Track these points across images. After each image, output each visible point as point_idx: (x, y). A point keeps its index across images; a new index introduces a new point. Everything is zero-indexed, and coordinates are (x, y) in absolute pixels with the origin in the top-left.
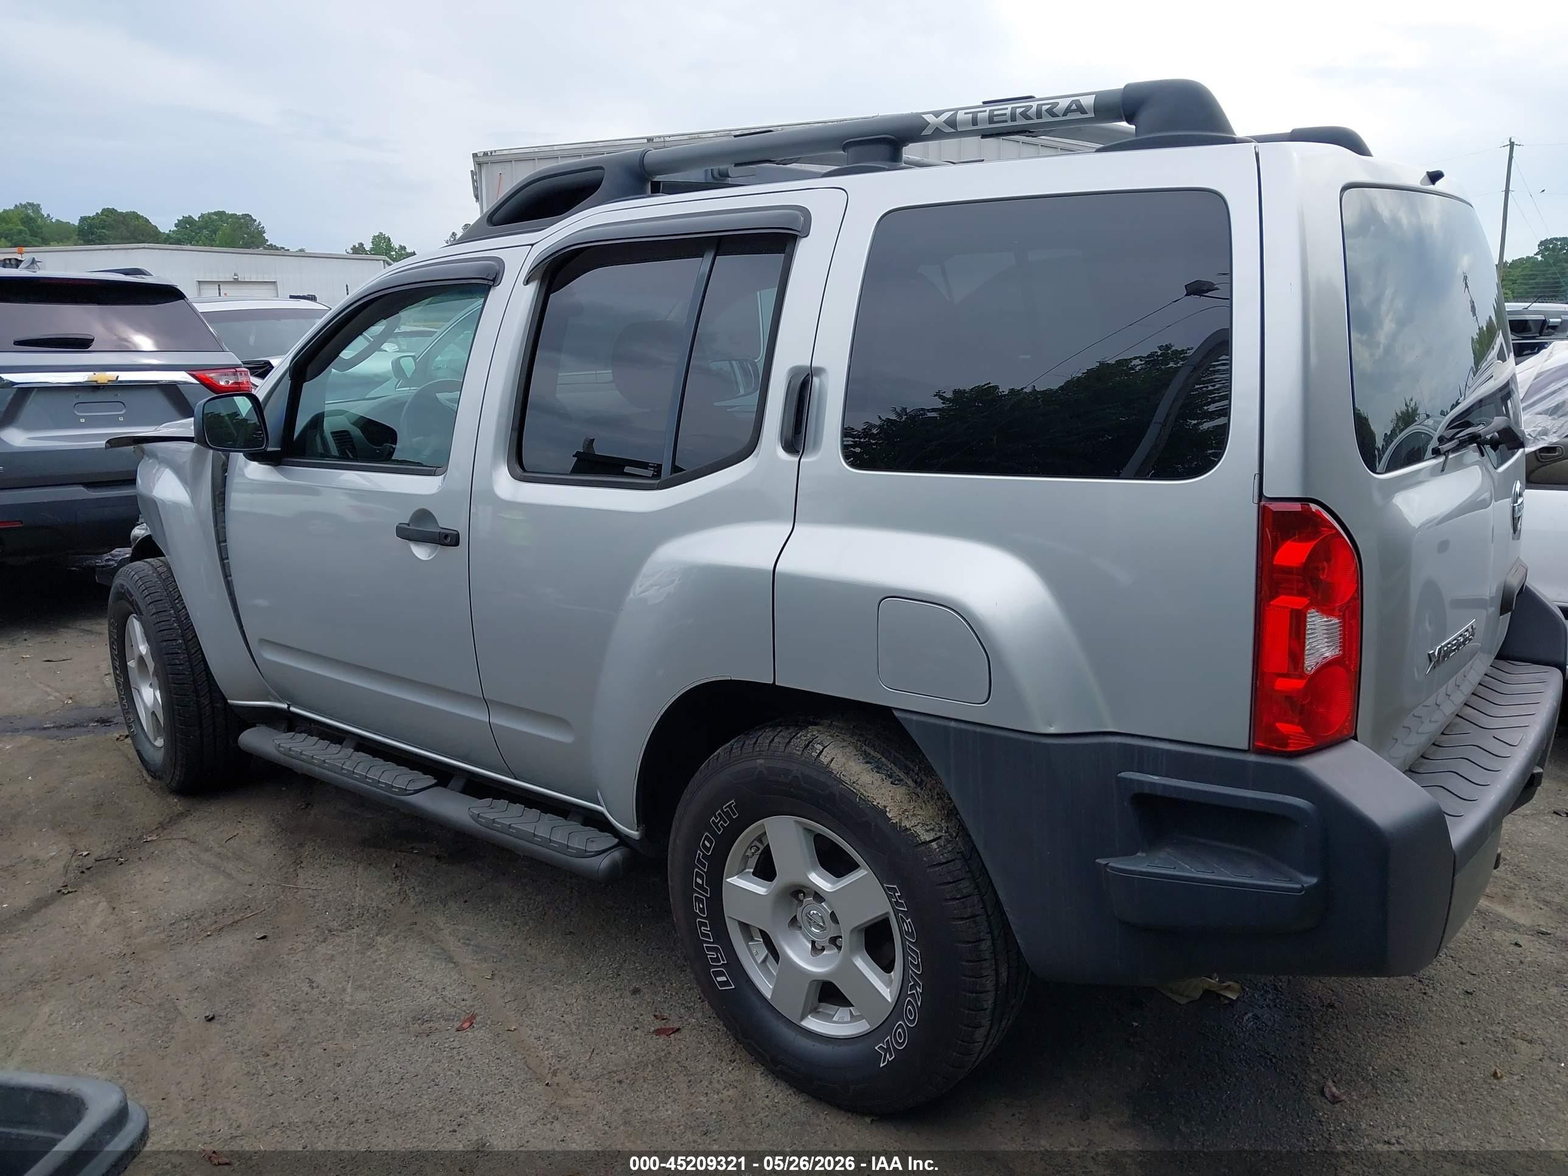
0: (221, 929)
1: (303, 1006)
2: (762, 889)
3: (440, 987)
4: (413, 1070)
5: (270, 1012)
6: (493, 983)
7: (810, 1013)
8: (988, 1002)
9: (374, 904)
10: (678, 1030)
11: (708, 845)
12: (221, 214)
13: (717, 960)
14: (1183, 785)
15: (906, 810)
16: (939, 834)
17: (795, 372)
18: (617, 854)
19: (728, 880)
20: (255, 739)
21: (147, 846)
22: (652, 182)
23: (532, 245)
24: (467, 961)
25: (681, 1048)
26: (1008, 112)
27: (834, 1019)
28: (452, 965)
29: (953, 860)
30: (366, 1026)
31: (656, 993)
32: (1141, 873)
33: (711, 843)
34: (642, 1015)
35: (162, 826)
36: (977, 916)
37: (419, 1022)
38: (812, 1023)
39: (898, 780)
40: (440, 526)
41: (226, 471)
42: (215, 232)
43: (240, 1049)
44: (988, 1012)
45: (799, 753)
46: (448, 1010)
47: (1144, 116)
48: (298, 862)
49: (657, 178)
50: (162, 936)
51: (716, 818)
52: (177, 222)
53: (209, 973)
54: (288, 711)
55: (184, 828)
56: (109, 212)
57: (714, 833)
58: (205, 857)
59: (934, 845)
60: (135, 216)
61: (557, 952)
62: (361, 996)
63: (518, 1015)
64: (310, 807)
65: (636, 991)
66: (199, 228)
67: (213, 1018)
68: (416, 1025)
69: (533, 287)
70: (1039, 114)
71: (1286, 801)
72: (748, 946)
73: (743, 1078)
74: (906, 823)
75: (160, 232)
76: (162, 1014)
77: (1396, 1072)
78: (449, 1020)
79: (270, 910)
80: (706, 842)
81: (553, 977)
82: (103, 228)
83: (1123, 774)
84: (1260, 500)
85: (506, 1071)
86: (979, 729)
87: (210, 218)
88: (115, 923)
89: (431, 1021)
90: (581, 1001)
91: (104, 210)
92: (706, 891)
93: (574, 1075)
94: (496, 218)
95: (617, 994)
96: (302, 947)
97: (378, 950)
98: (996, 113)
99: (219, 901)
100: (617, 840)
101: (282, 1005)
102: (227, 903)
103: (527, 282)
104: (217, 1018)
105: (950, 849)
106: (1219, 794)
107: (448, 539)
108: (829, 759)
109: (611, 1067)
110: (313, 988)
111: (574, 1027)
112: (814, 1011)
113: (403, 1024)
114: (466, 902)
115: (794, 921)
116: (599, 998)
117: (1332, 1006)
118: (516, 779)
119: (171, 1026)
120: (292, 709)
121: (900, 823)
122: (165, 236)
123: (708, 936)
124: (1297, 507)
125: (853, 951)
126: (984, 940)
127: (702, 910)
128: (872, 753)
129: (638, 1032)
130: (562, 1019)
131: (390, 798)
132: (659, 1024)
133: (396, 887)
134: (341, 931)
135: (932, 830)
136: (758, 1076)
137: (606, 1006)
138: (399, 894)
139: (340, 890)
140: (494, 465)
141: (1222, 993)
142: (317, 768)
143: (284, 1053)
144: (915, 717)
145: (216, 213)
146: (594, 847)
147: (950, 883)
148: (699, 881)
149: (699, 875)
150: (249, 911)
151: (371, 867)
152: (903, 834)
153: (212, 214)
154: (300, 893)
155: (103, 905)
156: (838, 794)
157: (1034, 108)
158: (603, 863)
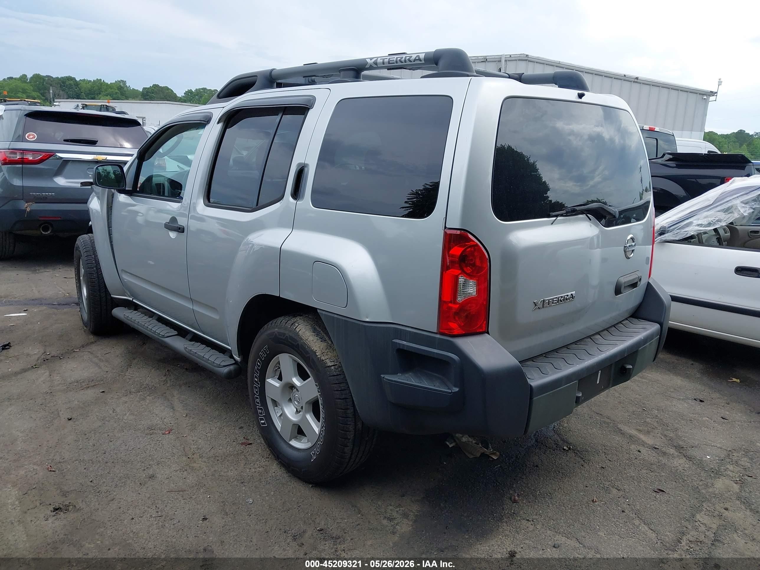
0: (89, 387)
1: (107, 419)
2: (277, 384)
3: (163, 418)
4: (139, 446)
5: (94, 419)
6: (186, 418)
7: (293, 438)
8: (351, 436)
9: (152, 384)
10: (251, 444)
11: (259, 364)
12: (204, 89)
13: (261, 413)
14: (414, 346)
15: (324, 353)
16: (336, 364)
17: (299, 164)
18: (232, 367)
19: (267, 380)
20: (119, 312)
21: (74, 353)
22: (277, 83)
23: (223, 107)
24: (179, 409)
25: (249, 451)
26: (395, 59)
27: (302, 441)
28: (172, 410)
29: (340, 375)
30: (128, 429)
31: (249, 430)
32: (395, 381)
33: (260, 363)
34: (239, 437)
35: (83, 346)
36: (347, 399)
37: (150, 429)
38: (294, 443)
39: (324, 340)
40: (179, 224)
41: (113, 197)
42: (201, 97)
43: (77, 431)
44: (350, 440)
45: (290, 327)
46: (163, 426)
47: (441, 63)
48: (130, 366)
49: (279, 81)
50: (65, 387)
51: (262, 353)
52: (185, 92)
53: (76, 403)
54: (132, 302)
55: (91, 348)
56: (156, 86)
57: (261, 360)
58: (95, 360)
59: (333, 368)
60: (167, 88)
61: (217, 409)
62: (131, 417)
63: (190, 431)
64: (144, 344)
65: (241, 428)
66: (194, 95)
67: (71, 419)
68: (148, 431)
69: (220, 125)
70: (405, 61)
71: (448, 355)
72: (274, 408)
73: (268, 464)
74: (323, 358)
75: (177, 96)
76: (52, 416)
77: (549, 494)
78: (161, 430)
79: (110, 382)
80: (258, 363)
81: (210, 419)
82: (153, 93)
83: (394, 340)
84: (445, 229)
85: (175, 451)
86: (344, 318)
87: (200, 91)
88: (49, 381)
89: (154, 430)
90: (217, 429)
91: (153, 85)
92: (258, 384)
93: (201, 456)
94: (221, 95)
95: (233, 428)
96: (116, 397)
97: (146, 401)
98: (391, 59)
99: (92, 376)
100: (234, 362)
101: (100, 417)
102: (95, 378)
103: (218, 123)
104: (72, 419)
105: (340, 370)
106: (427, 351)
107: (181, 230)
108: (299, 330)
109: (217, 455)
110: (114, 412)
111: (209, 438)
112: (295, 438)
113: (143, 430)
114: (189, 387)
115: (290, 400)
116: (225, 428)
117: (537, 466)
118: (204, 334)
119: (54, 420)
120: (134, 300)
121: (321, 358)
122: (179, 98)
123: (258, 403)
124: (458, 232)
125: (307, 412)
126: (349, 409)
127: (257, 392)
128: (318, 329)
129: (234, 443)
130: (206, 435)
131: (159, 339)
132: (244, 441)
133: (164, 378)
134: (135, 393)
135: (333, 361)
136: (275, 465)
137: (226, 432)
138: (164, 381)
139: (141, 377)
140: (198, 198)
141: (490, 456)
142: (136, 325)
143: (92, 435)
144: (324, 313)
145: (202, 89)
146: (223, 364)
147: (336, 384)
148: (256, 379)
149: (256, 377)
150: (102, 381)
151: (158, 370)
152: (321, 362)
153: (201, 89)
154: (126, 377)
155: (48, 373)
156: (300, 344)
157: (403, 59)
158: (226, 370)
